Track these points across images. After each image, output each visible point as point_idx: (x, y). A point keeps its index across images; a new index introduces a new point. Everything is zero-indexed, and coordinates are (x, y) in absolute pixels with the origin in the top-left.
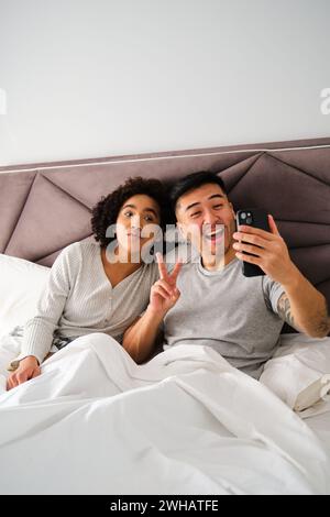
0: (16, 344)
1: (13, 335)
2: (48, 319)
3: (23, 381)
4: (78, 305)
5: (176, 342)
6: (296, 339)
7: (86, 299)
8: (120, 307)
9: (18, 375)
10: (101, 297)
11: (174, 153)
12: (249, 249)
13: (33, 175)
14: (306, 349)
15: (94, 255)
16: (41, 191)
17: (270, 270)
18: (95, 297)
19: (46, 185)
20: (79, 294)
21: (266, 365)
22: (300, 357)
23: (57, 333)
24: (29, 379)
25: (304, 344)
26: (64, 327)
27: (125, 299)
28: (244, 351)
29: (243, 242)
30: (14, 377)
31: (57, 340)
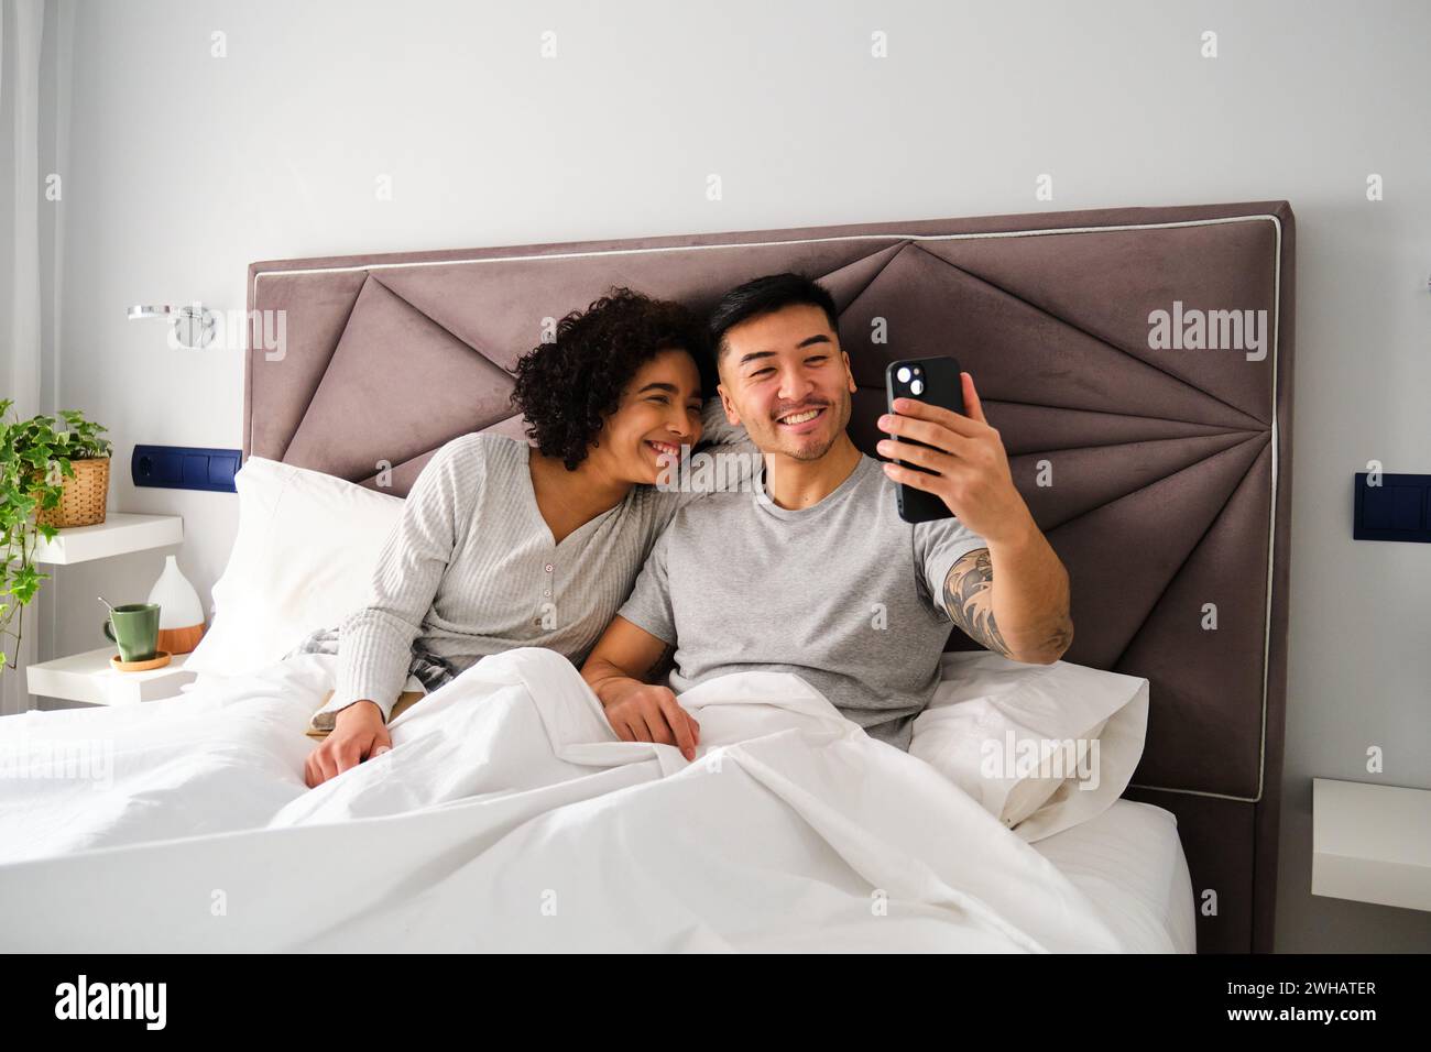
0: (320, 672)
1: (310, 650)
2: (401, 615)
3: (349, 766)
4: (474, 581)
5: (706, 670)
6: (979, 665)
7: (495, 568)
8: (569, 590)
9: (336, 749)
10: (527, 565)
11: (699, 240)
12: (917, 456)
13: (357, 281)
14: (1011, 686)
15: (513, 467)
16: (377, 320)
17: (966, 506)
18: (514, 566)
19: (391, 305)
20: (477, 556)
21: (918, 723)
22: (1002, 703)
23: (419, 646)
24: (364, 758)
25: (1001, 675)
26: (435, 633)
27: (584, 572)
28: (867, 691)
29: (902, 439)
30: (326, 753)
31: (420, 662)
